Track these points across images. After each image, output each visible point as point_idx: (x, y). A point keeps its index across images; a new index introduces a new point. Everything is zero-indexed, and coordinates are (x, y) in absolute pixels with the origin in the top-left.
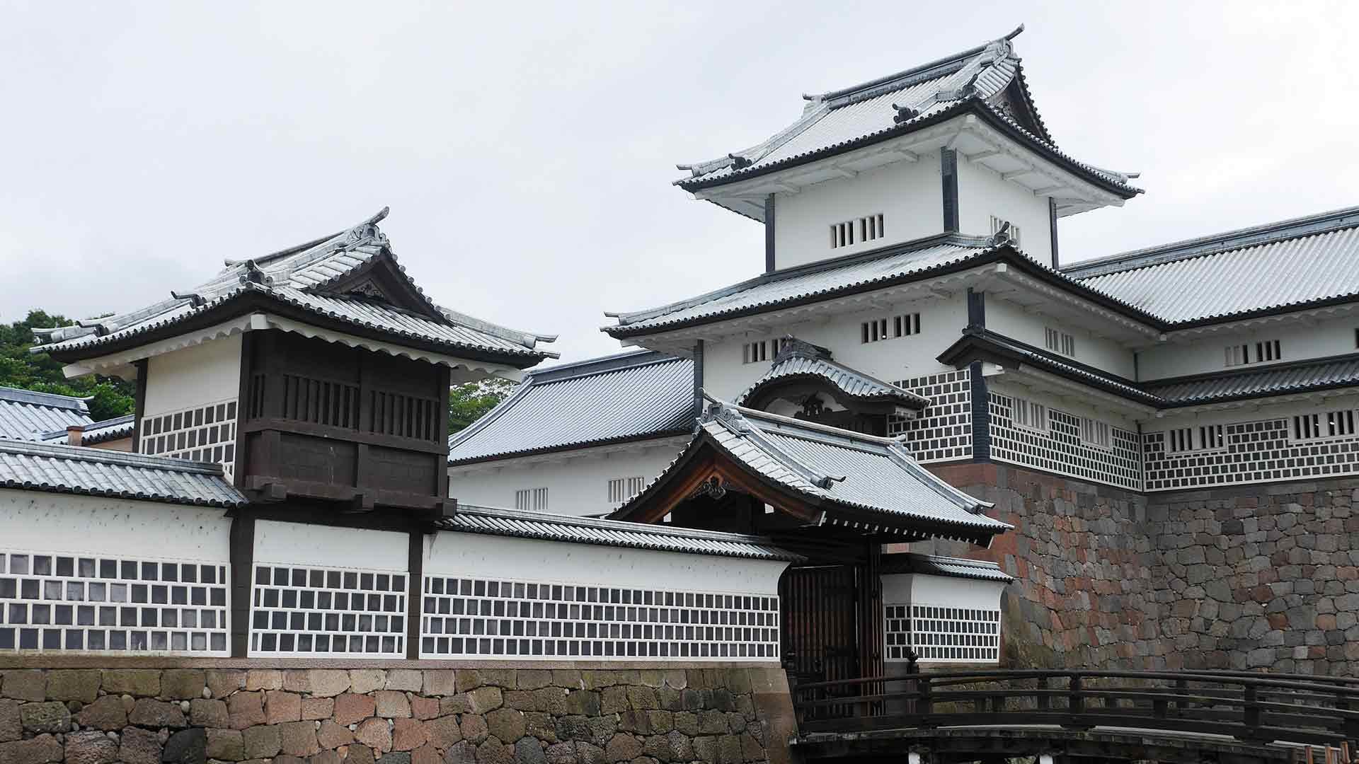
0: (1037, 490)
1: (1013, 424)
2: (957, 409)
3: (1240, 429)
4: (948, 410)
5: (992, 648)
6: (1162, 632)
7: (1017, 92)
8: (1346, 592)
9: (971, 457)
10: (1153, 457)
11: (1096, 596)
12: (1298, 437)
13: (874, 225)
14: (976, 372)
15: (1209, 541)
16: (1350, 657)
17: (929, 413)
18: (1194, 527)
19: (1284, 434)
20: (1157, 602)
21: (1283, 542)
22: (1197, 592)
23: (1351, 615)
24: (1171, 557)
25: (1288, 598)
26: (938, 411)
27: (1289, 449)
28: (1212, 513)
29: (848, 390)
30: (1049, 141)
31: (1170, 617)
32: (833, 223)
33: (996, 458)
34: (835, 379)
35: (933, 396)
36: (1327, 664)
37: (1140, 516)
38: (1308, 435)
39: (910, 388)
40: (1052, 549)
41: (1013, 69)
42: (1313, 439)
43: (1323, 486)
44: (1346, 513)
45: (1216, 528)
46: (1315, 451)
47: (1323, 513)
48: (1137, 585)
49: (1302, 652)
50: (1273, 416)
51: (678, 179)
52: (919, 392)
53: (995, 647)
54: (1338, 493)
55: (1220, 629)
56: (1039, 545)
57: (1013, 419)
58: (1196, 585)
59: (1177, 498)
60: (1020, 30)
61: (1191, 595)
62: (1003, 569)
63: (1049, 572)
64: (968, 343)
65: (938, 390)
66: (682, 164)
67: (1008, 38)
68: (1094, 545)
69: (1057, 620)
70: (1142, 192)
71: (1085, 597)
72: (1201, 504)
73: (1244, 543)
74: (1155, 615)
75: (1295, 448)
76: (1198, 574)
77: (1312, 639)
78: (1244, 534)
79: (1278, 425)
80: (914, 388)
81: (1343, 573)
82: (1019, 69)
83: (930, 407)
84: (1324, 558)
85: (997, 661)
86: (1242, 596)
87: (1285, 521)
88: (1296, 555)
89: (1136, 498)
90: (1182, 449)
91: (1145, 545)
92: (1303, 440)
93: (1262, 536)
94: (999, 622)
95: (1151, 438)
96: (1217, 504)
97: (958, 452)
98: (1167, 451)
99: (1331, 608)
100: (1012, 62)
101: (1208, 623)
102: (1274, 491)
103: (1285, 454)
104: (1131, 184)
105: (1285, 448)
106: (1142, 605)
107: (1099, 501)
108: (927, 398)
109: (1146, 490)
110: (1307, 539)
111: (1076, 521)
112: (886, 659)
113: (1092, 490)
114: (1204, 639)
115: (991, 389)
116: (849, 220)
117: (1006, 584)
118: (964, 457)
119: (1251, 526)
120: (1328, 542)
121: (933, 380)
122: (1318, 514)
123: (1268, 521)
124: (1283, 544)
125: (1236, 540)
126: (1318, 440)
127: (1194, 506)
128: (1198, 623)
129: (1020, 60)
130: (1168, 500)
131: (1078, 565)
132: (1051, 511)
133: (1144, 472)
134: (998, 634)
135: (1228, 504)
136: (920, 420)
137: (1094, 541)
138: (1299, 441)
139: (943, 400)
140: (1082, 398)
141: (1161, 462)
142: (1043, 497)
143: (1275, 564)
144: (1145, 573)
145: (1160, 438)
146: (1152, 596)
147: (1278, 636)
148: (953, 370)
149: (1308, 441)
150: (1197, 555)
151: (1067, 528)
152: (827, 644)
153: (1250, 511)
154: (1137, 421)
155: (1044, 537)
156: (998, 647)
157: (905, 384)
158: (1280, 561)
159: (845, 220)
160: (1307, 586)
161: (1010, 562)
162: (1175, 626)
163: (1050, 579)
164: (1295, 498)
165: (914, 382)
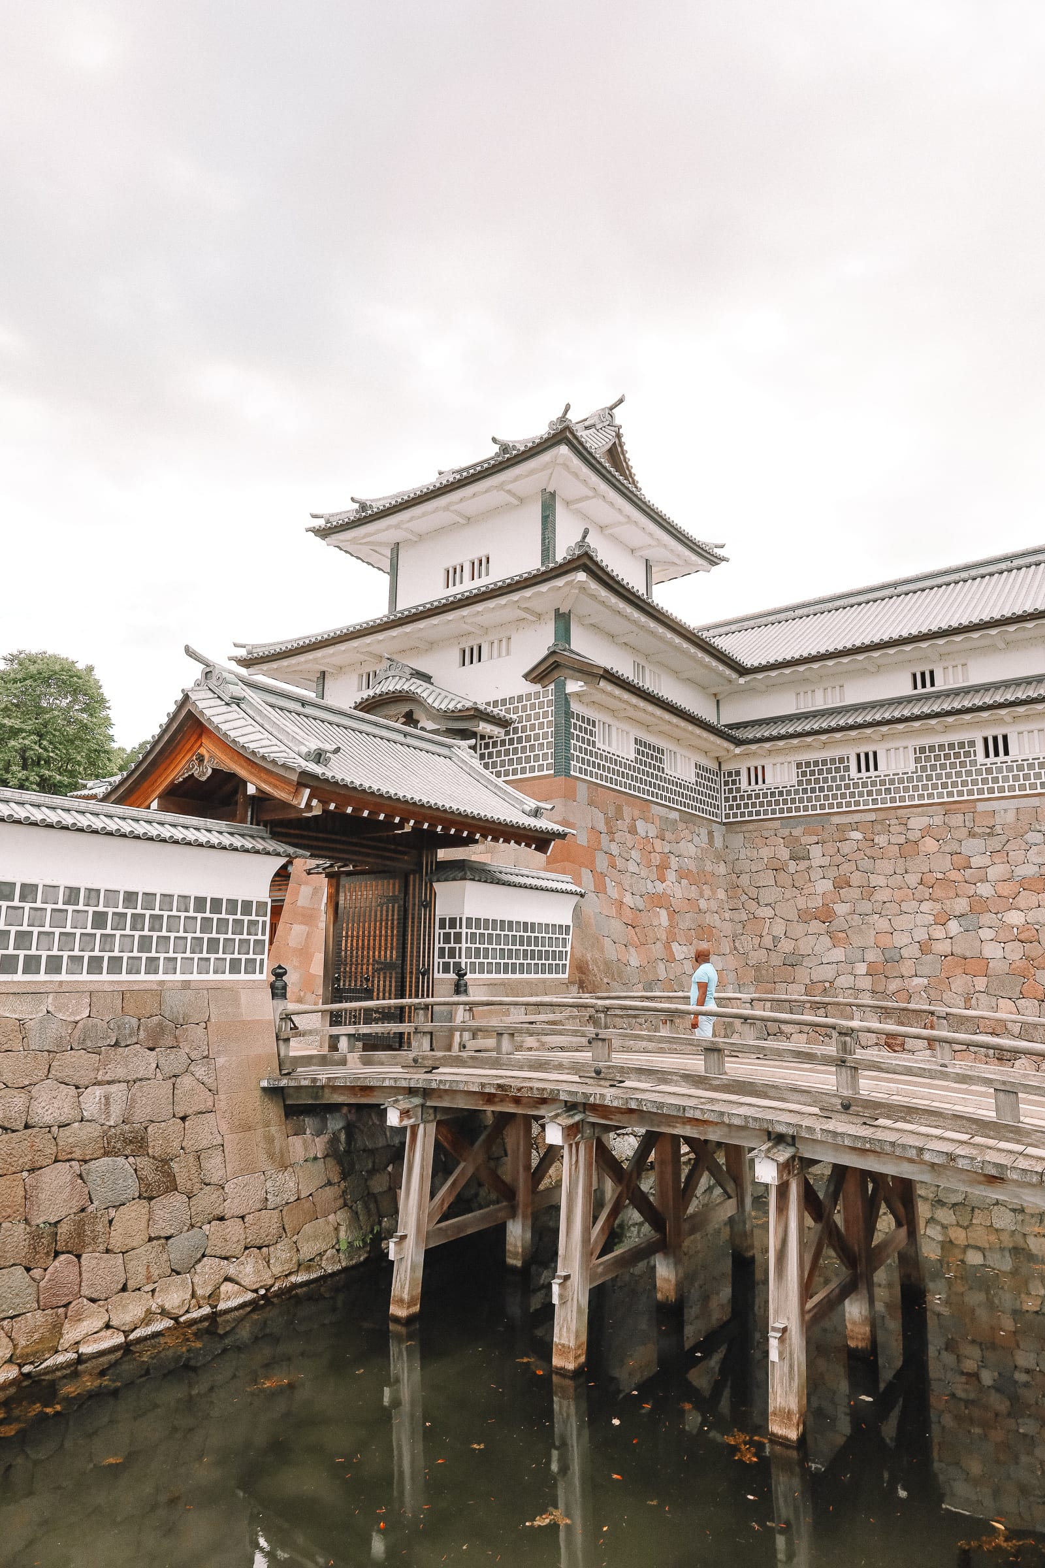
0: (619, 809)
1: (598, 745)
2: (541, 726)
3: (808, 764)
4: (533, 728)
5: (561, 963)
6: (735, 948)
7: (615, 453)
8: (902, 913)
9: (552, 772)
10: (731, 791)
11: (673, 913)
12: (859, 771)
13: (481, 564)
14: (560, 687)
15: (778, 865)
16: (905, 974)
17: (515, 731)
18: (765, 853)
19: (847, 769)
20: (731, 920)
21: (845, 866)
22: (767, 912)
23: (906, 934)
24: (744, 880)
25: (849, 918)
26: (524, 729)
27: (851, 782)
28: (782, 840)
29: (436, 705)
30: (636, 487)
31: (743, 934)
32: (446, 566)
33: (577, 774)
34: (425, 695)
35: (520, 714)
36: (884, 979)
37: (718, 842)
38: (868, 770)
39: (500, 708)
40: (632, 867)
41: (614, 434)
42: (872, 773)
43: (882, 815)
44: (902, 840)
45: (785, 854)
46: (874, 784)
47: (881, 840)
48: (714, 905)
49: (862, 968)
50: (836, 753)
51: (312, 526)
52: (508, 711)
53: (564, 962)
54: (894, 822)
55: (786, 946)
56: (619, 863)
57: (596, 740)
58: (766, 905)
59: (751, 827)
60: (621, 401)
61: (762, 915)
62: (579, 884)
63: (628, 888)
64: (551, 661)
65: (524, 709)
66: (315, 512)
67: (611, 408)
68: (674, 866)
69: (634, 936)
70: (727, 560)
71: (663, 913)
72: (772, 833)
73: (809, 868)
74: (729, 933)
75: (856, 781)
76: (768, 896)
77: (871, 956)
78: (809, 859)
79: (841, 760)
80: (503, 708)
81: (898, 895)
82: (619, 436)
83: (516, 725)
84: (880, 881)
85: (566, 976)
86: (805, 916)
87: (846, 848)
88: (856, 879)
89: (715, 826)
90: (757, 783)
91: (722, 869)
92: (864, 774)
93: (825, 861)
94: (570, 937)
95: (730, 775)
96: (786, 832)
97: (541, 768)
98: (744, 785)
99: (888, 928)
100: (613, 428)
101: (776, 939)
102: (836, 820)
103: (847, 787)
104: (718, 551)
105: (847, 782)
106: (718, 923)
107: (681, 826)
108: (514, 717)
109: (724, 821)
110: (866, 864)
111: (658, 842)
112: (436, 975)
113: (675, 815)
114: (773, 954)
115: (575, 707)
116: (460, 561)
117: (578, 897)
118: (545, 772)
119: (816, 851)
120: (886, 866)
121: (520, 698)
122: (876, 841)
123: (831, 848)
124: (846, 868)
125: (803, 865)
126: (877, 773)
127: (765, 834)
128: (768, 941)
129: (620, 427)
130: (744, 829)
131: (658, 883)
132: (633, 831)
133: (723, 804)
134: (568, 949)
135: (797, 832)
136: (507, 738)
137: (674, 862)
138: (860, 775)
139: (529, 718)
140: (666, 728)
141: (738, 795)
142: (625, 817)
143: (837, 887)
144: (721, 894)
145: (738, 773)
146: (727, 915)
147: (838, 954)
148: (538, 687)
149: (868, 774)
150: (768, 878)
151: (649, 848)
152: (377, 957)
153: (815, 839)
154: (717, 758)
155: (625, 855)
156: (568, 962)
157: (496, 703)
158: (841, 884)
159: (456, 562)
160: (866, 907)
161: (587, 876)
162: (746, 943)
163: (628, 895)
164: (855, 827)
165: (504, 702)
